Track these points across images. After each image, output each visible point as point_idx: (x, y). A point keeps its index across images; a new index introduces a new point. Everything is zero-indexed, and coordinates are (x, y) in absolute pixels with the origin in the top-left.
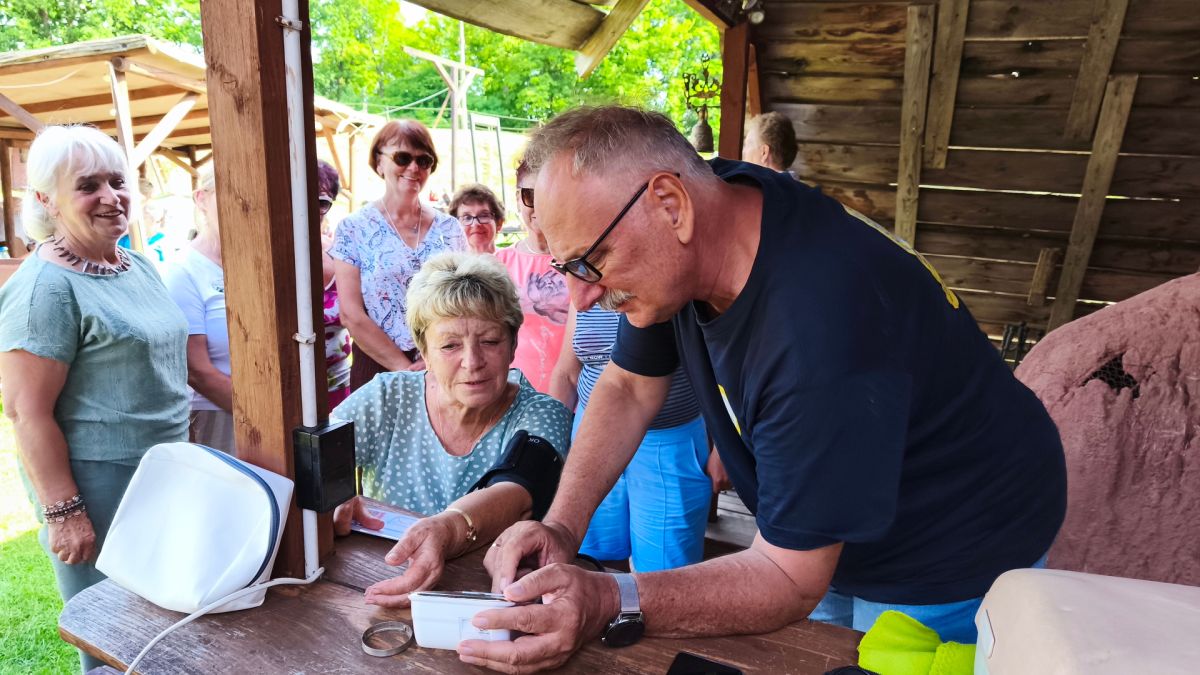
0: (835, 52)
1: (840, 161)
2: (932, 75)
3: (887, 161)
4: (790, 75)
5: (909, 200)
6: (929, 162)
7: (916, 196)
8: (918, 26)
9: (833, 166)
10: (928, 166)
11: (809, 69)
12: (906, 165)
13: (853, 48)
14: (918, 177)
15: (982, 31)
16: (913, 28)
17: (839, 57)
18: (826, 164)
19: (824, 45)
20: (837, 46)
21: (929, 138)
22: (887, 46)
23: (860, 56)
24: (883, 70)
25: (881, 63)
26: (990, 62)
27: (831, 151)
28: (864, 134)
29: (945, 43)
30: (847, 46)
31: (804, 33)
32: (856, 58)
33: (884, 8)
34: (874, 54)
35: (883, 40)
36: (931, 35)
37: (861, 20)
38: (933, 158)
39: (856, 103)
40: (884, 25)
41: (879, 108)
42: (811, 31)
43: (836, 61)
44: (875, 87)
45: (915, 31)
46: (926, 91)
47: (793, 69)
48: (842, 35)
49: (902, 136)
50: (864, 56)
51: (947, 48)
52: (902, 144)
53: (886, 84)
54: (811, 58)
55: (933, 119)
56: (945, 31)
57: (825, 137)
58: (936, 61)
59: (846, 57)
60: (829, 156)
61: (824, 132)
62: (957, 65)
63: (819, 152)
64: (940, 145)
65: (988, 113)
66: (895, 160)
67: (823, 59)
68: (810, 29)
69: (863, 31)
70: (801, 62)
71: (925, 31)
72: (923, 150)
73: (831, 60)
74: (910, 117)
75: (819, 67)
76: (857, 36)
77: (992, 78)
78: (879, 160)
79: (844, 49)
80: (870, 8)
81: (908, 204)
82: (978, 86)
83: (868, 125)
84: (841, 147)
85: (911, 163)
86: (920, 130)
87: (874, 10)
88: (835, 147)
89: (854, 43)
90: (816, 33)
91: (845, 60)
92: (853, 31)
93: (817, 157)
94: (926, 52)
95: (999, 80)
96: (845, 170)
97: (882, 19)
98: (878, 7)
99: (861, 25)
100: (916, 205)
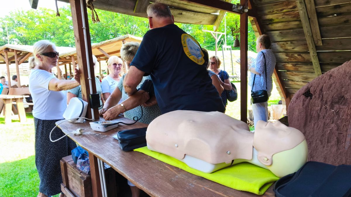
0: (280, 16)
1: (291, 46)
2: (309, 19)
3: (304, 45)
4: (269, 24)
5: (314, 56)
6: (317, 44)
7: (316, 54)
8: (300, 6)
9: (289, 48)
10: (317, 45)
11: (274, 21)
12: (310, 45)
13: (284, 14)
14: (315, 49)
15: (321, 4)
16: (299, 6)
17: (281, 17)
18: (286, 47)
19: (276, 14)
20: (279, 14)
21: (314, 36)
22: (294, 12)
23: (287, 16)
24: (295, 19)
25: (294, 17)
26: (326, 12)
27: (287, 43)
28: (295, 38)
29: (309, 9)
30: (282, 14)
31: (270, 12)
32: (286, 17)
33: (289, 2)
34: (291, 15)
35: (293, 11)
36: (305, 8)
37: (284, 6)
38: (318, 42)
39: (290, 29)
40: (291, 6)
41: (297, 30)
42: (272, 11)
43: (281, 18)
44: (294, 24)
45: (300, 7)
46: (309, 23)
47: (270, 22)
48: (281, 11)
49: (306, 37)
50: (288, 16)
51: (311, 11)
52: (307, 39)
53: (297, 23)
54: (274, 18)
55: (314, 31)
56: (308, 6)
57: (284, 40)
58: (309, 14)
59: (283, 17)
60: (287, 45)
61: (283, 38)
62: (315, 15)
63: (283, 44)
64: (319, 38)
65: (331, 28)
66: (306, 44)
67: (277, 18)
68: (271, 10)
69: (286, 9)
70: (271, 20)
71: (303, 7)
72: (314, 41)
73: (279, 18)
74: (306, 32)
75: (277, 20)
76: (285, 11)
77: (328, 17)
78: (302, 45)
79: (282, 15)
80: (286, 3)
81: (314, 57)
82: (324, 20)
83: (295, 35)
84: (290, 42)
85: (311, 45)
86: (311, 35)
87: (287, 3)
88: (288, 42)
89: (284, 13)
90: (273, 11)
91: (283, 18)
92: (283, 9)
93: (283, 46)
94: (305, 13)
95: (331, 17)
96: (293, 48)
97: (290, 5)
98: (288, 2)
99: (285, 7)
100: (317, 57)
